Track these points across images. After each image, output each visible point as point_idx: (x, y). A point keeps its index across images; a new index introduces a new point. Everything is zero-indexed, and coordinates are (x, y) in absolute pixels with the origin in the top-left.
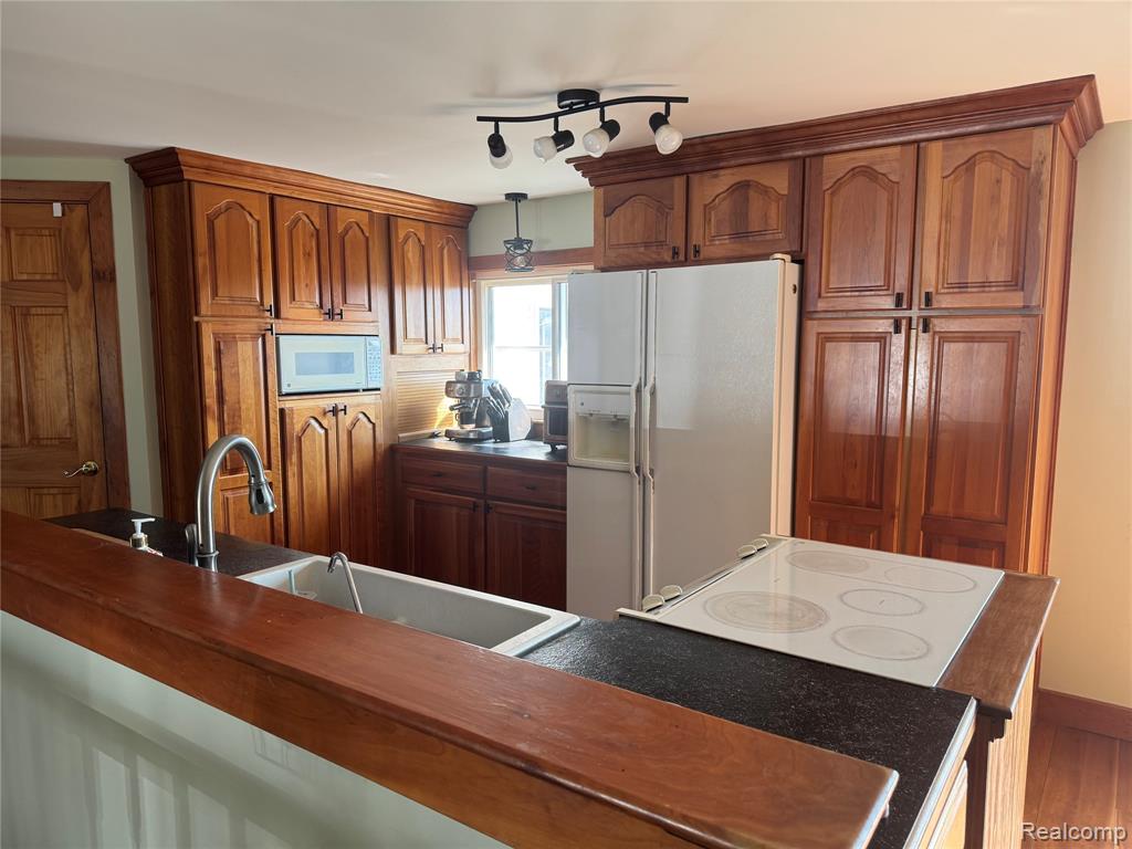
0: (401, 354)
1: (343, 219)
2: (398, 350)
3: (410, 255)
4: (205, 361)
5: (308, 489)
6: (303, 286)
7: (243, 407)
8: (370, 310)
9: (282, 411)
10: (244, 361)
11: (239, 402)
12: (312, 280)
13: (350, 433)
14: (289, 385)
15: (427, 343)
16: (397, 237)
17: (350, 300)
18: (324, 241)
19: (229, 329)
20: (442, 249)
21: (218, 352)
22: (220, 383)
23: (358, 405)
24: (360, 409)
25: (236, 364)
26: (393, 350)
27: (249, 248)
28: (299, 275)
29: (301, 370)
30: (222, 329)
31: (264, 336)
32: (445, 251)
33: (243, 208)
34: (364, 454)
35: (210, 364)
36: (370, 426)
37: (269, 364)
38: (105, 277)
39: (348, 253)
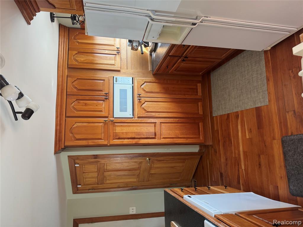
0: (121, 68)
1: (71, 89)
2: (119, 69)
3: (82, 59)
4: (122, 143)
5: (164, 110)
6: (97, 107)
7: (136, 131)
8: (104, 80)
9: (138, 117)
10: (122, 130)
11: (135, 132)
12: (94, 104)
13: (147, 92)
14: (130, 115)
15: (116, 55)
16: (76, 65)
17: (101, 88)
18: (80, 97)
19: (112, 135)
20: (78, 42)
21: (119, 138)
22: (128, 138)
23: (138, 88)
24: (139, 88)
25: (123, 133)
26: (119, 71)
27: (85, 126)
28: (94, 108)
29: (125, 110)
30: (112, 138)
31: (114, 123)
32: (79, 41)
33: (72, 128)
34: (155, 87)
35: (123, 141)
36: (145, 83)
37: (123, 122)
38: (96, 157)
39: (84, 88)
